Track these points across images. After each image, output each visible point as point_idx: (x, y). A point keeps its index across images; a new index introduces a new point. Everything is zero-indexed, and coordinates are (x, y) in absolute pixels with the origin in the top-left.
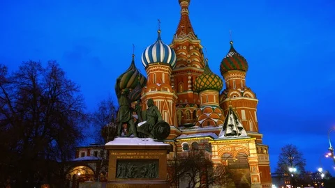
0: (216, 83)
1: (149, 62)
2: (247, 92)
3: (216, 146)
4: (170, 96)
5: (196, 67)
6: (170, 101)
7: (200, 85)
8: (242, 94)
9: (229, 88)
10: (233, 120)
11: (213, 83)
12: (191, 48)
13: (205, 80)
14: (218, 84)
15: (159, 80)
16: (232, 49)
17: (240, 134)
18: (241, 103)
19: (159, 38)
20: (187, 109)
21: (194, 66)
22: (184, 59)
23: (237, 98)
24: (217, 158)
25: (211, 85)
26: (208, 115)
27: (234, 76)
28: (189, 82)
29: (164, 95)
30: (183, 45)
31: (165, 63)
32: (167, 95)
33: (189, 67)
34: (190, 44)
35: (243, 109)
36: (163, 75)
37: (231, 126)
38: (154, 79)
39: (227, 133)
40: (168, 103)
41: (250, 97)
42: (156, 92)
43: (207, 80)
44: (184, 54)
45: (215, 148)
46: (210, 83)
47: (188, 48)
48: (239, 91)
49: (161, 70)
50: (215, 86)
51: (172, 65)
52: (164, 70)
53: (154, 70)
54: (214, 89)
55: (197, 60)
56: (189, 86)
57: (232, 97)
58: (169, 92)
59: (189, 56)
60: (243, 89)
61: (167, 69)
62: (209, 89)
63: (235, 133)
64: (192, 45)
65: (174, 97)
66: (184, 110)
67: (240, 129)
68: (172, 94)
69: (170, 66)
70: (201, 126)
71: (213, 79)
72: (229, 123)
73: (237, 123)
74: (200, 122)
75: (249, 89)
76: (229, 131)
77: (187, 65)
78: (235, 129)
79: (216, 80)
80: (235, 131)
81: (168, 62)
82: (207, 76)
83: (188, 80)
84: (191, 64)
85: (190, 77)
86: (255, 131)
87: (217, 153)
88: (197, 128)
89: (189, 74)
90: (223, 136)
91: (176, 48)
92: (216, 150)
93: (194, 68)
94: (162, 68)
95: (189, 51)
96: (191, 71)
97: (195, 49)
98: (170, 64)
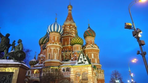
0: (80, 41)
1: (50, 31)
2: (95, 46)
3: (73, 69)
4: (58, 46)
5: (73, 35)
6: (58, 49)
7: (73, 42)
8: (92, 46)
9: (87, 44)
10: (82, 56)
11: (78, 41)
12: (71, 27)
13: (75, 40)
14: (81, 42)
15: (54, 39)
16: (89, 27)
17: (84, 63)
18: (91, 50)
19: (56, 21)
20: (68, 53)
21: (72, 34)
22: (68, 31)
23: (90, 48)
24: (73, 74)
25: (77, 42)
26: (75, 55)
27: (89, 39)
28: (69, 41)
29: (55, 46)
30: (68, 26)
31: (57, 32)
32: (57, 46)
33: (70, 35)
34: (71, 25)
35: (93, 53)
36: (56, 37)
37: (81, 59)
38: (52, 39)
39: (79, 62)
40: (57, 50)
41: (96, 48)
42: (52, 44)
43: (76, 39)
44: (68, 29)
45: (72, 70)
46: (77, 41)
47: (70, 26)
48: (91, 45)
49: (55, 35)
50: (79, 42)
51: (61, 33)
52: (56, 35)
53: (52, 35)
54: (79, 44)
55: (73, 32)
56: (69, 43)
57: (88, 48)
58: (58, 45)
59: (70, 30)
60: (93, 44)
61: (58, 35)
62: (77, 44)
63: (82, 63)
64: (72, 25)
65: (60, 47)
66: (66, 53)
67: (85, 60)
68: (59, 45)
69: (60, 33)
70: (72, 60)
71: (79, 39)
72: (80, 58)
73: (84, 58)
74: (72, 59)
75: (95, 44)
76: (80, 61)
77: (69, 34)
78: (82, 61)
79: (80, 40)
80: (82, 62)
81: (59, 31)
82: (76, 38)
83: (69, 40)
84: (71, 33)
85: (70, 39)
86: (98, 63)
87: (73, 72)
88: (70, 61)
89: (70, 37)
90: (77, 64)
91: (65, 26)
92: (73, 71)
93: (72, 35)
94: (56, 34)
95: (70, 28)
96: (71, 36)
97: (73, 27)
98: (59, 33)
